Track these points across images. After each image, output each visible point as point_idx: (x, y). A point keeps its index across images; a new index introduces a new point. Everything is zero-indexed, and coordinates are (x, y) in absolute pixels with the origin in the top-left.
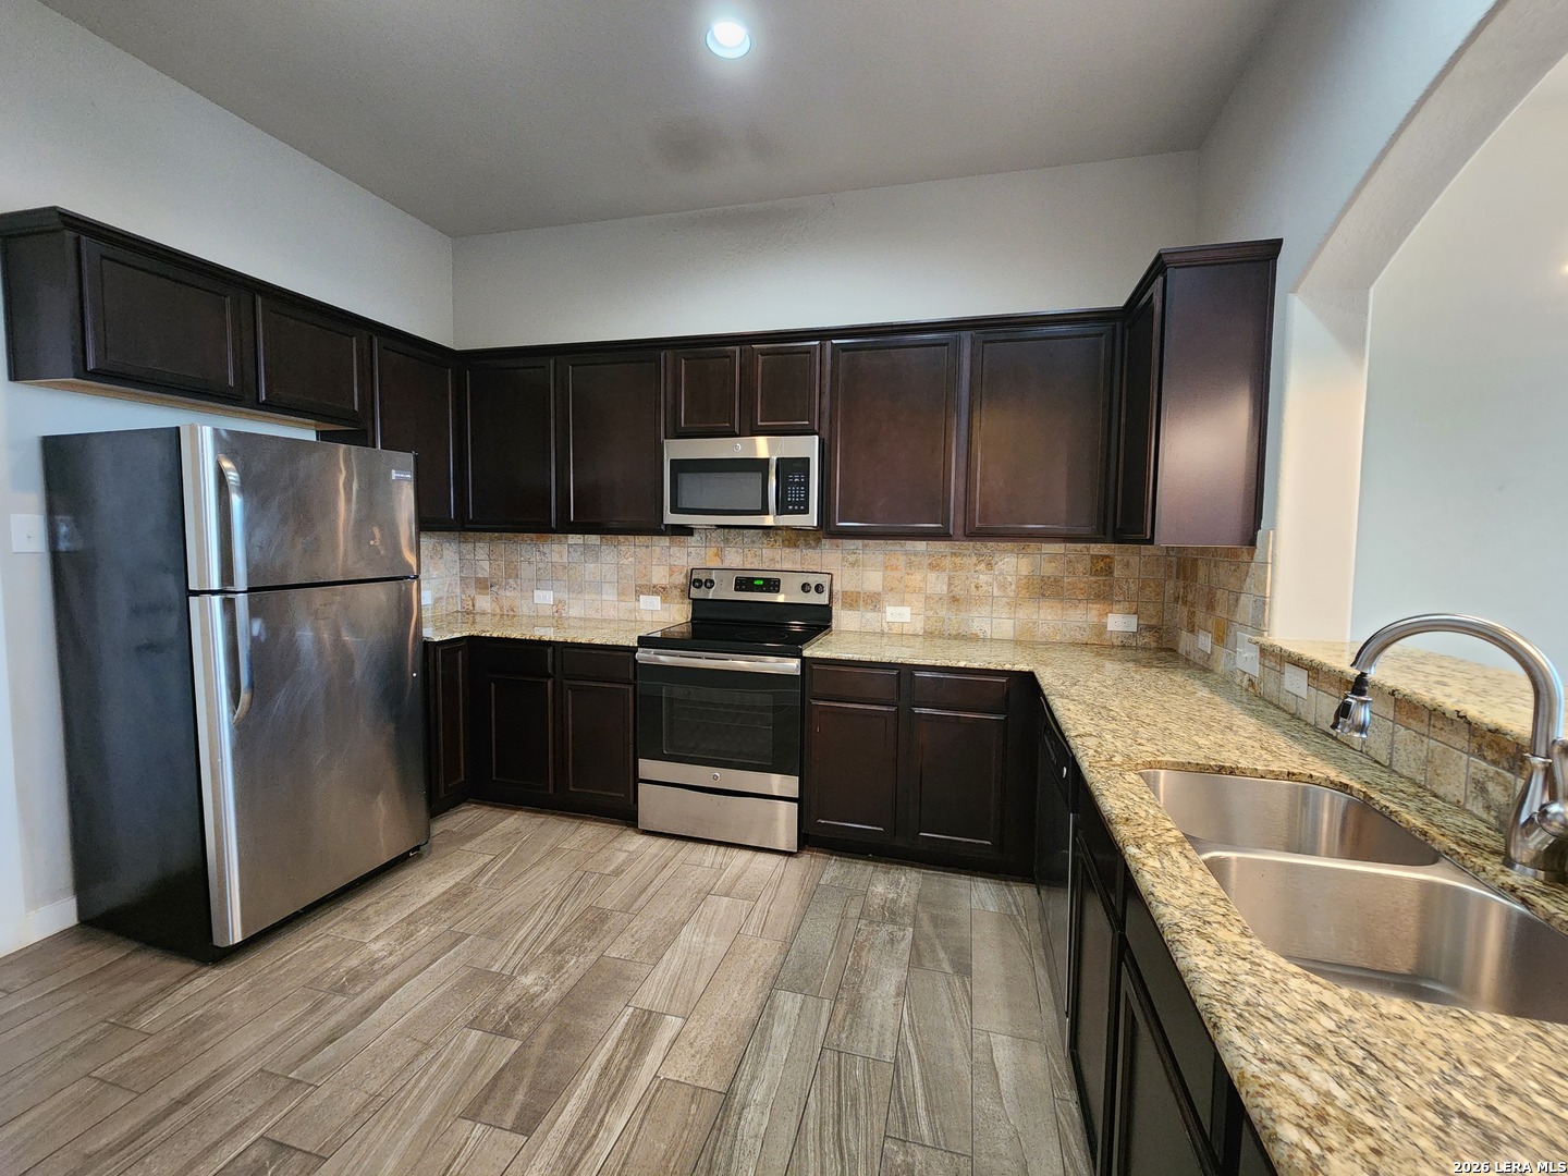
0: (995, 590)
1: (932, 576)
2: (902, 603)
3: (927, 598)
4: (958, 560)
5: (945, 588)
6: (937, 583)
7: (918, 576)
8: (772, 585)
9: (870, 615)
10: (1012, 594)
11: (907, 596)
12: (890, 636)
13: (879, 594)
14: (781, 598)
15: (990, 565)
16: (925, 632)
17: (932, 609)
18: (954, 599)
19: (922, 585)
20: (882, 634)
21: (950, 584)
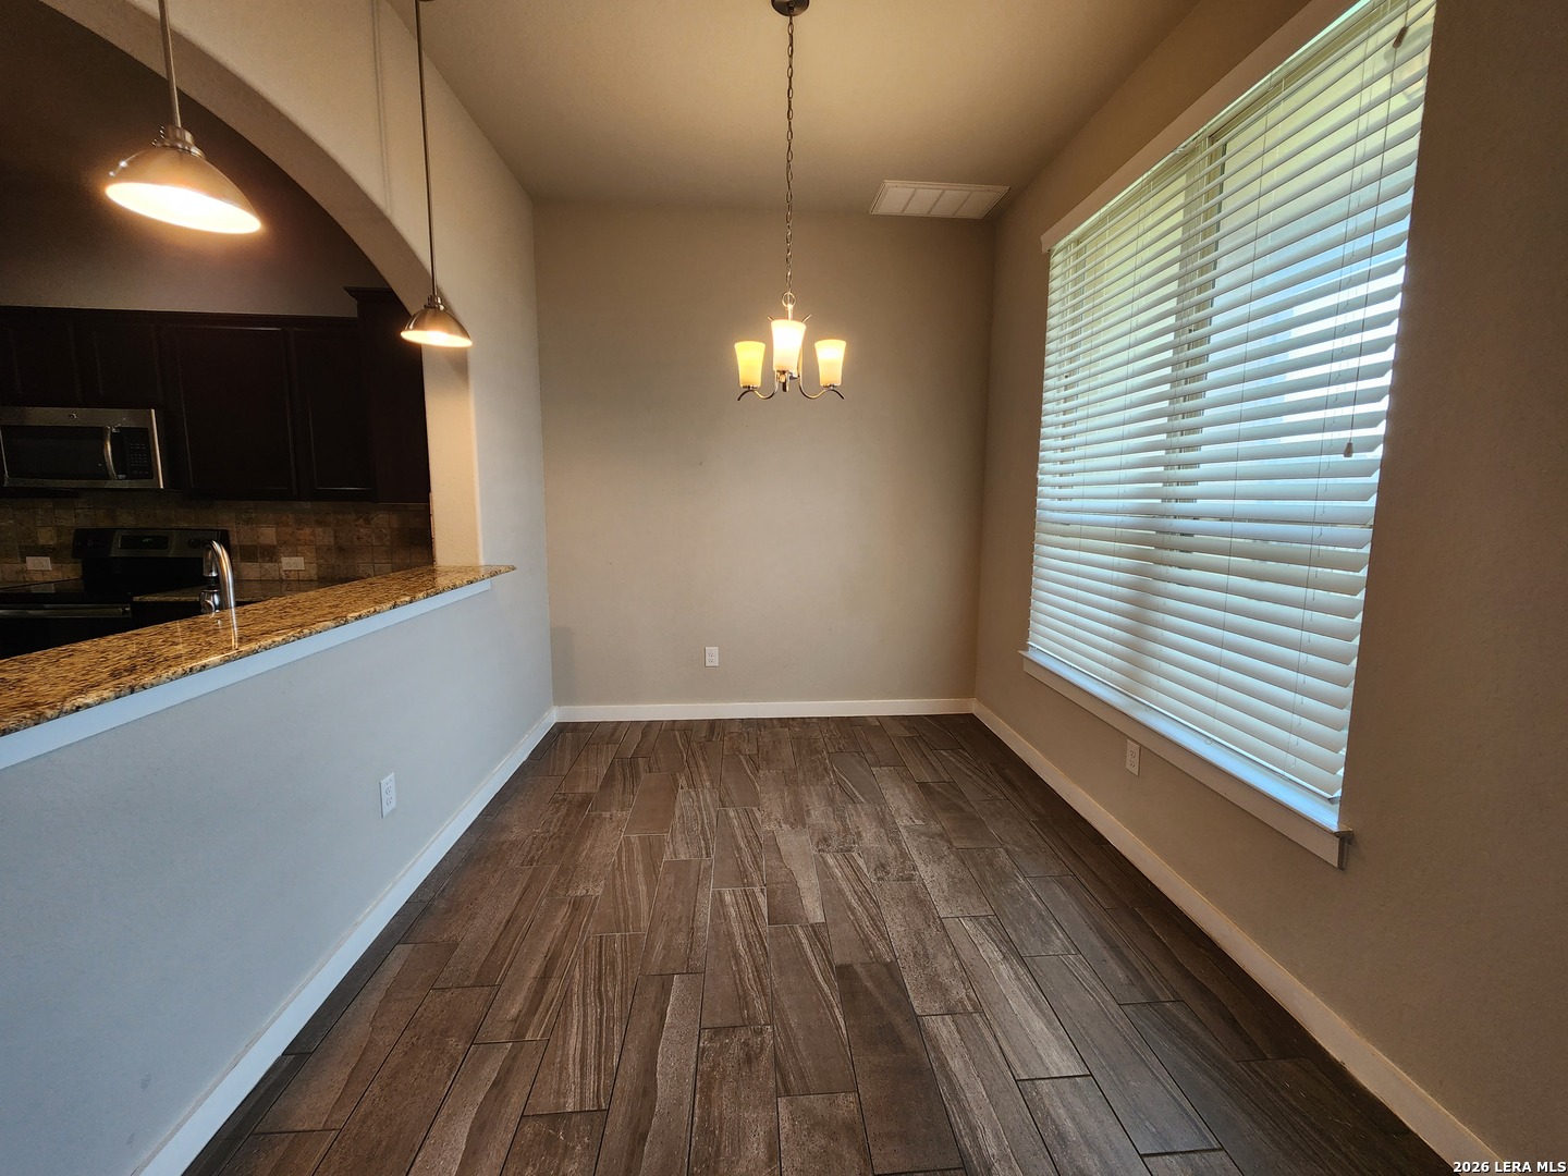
0: (374, 541)
1: (319, 530)
2: (295, 554)
3: (317, 549)
4: (340, 517)
5: (332, 540)
6: (324, 536)
7: (308, 531)
8: (161, 542)
9: (267, 565)
10: (388, 543)
11: (299, 548)
12: (289, 582)
13: (274, 547)
14: (171, 554)
15: (368, 521)
16: (319, 578)
17: (322, 558)
18: (341, 549)
19: (313, 538)
20: (281, 580)
21: (336, 537)
